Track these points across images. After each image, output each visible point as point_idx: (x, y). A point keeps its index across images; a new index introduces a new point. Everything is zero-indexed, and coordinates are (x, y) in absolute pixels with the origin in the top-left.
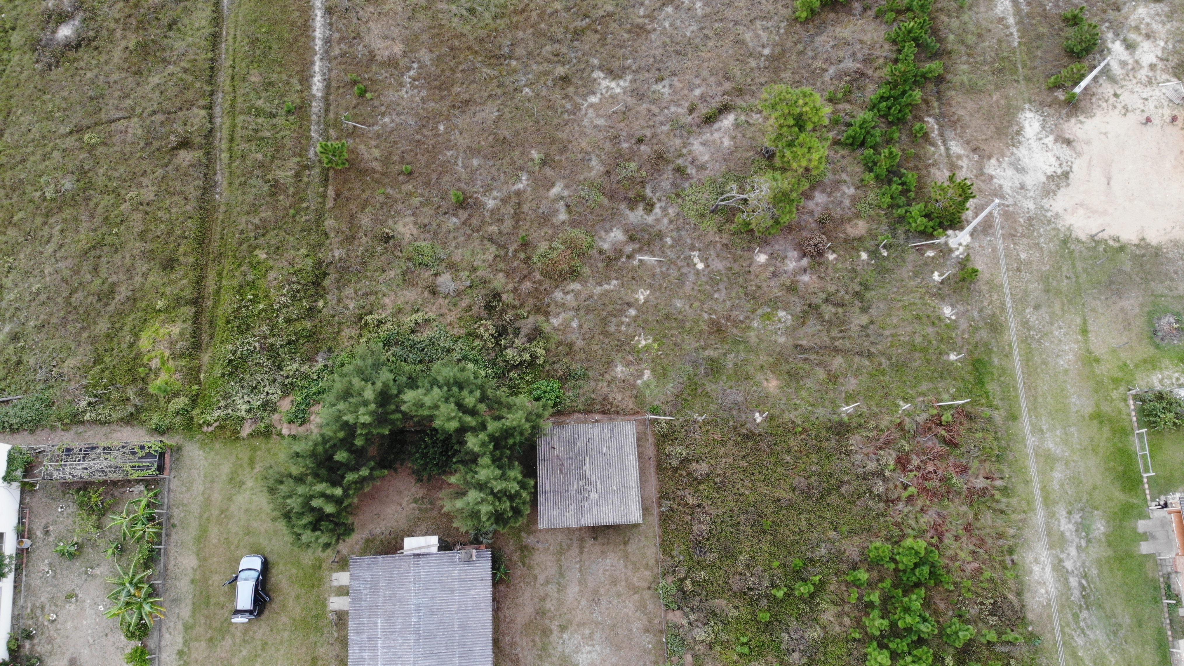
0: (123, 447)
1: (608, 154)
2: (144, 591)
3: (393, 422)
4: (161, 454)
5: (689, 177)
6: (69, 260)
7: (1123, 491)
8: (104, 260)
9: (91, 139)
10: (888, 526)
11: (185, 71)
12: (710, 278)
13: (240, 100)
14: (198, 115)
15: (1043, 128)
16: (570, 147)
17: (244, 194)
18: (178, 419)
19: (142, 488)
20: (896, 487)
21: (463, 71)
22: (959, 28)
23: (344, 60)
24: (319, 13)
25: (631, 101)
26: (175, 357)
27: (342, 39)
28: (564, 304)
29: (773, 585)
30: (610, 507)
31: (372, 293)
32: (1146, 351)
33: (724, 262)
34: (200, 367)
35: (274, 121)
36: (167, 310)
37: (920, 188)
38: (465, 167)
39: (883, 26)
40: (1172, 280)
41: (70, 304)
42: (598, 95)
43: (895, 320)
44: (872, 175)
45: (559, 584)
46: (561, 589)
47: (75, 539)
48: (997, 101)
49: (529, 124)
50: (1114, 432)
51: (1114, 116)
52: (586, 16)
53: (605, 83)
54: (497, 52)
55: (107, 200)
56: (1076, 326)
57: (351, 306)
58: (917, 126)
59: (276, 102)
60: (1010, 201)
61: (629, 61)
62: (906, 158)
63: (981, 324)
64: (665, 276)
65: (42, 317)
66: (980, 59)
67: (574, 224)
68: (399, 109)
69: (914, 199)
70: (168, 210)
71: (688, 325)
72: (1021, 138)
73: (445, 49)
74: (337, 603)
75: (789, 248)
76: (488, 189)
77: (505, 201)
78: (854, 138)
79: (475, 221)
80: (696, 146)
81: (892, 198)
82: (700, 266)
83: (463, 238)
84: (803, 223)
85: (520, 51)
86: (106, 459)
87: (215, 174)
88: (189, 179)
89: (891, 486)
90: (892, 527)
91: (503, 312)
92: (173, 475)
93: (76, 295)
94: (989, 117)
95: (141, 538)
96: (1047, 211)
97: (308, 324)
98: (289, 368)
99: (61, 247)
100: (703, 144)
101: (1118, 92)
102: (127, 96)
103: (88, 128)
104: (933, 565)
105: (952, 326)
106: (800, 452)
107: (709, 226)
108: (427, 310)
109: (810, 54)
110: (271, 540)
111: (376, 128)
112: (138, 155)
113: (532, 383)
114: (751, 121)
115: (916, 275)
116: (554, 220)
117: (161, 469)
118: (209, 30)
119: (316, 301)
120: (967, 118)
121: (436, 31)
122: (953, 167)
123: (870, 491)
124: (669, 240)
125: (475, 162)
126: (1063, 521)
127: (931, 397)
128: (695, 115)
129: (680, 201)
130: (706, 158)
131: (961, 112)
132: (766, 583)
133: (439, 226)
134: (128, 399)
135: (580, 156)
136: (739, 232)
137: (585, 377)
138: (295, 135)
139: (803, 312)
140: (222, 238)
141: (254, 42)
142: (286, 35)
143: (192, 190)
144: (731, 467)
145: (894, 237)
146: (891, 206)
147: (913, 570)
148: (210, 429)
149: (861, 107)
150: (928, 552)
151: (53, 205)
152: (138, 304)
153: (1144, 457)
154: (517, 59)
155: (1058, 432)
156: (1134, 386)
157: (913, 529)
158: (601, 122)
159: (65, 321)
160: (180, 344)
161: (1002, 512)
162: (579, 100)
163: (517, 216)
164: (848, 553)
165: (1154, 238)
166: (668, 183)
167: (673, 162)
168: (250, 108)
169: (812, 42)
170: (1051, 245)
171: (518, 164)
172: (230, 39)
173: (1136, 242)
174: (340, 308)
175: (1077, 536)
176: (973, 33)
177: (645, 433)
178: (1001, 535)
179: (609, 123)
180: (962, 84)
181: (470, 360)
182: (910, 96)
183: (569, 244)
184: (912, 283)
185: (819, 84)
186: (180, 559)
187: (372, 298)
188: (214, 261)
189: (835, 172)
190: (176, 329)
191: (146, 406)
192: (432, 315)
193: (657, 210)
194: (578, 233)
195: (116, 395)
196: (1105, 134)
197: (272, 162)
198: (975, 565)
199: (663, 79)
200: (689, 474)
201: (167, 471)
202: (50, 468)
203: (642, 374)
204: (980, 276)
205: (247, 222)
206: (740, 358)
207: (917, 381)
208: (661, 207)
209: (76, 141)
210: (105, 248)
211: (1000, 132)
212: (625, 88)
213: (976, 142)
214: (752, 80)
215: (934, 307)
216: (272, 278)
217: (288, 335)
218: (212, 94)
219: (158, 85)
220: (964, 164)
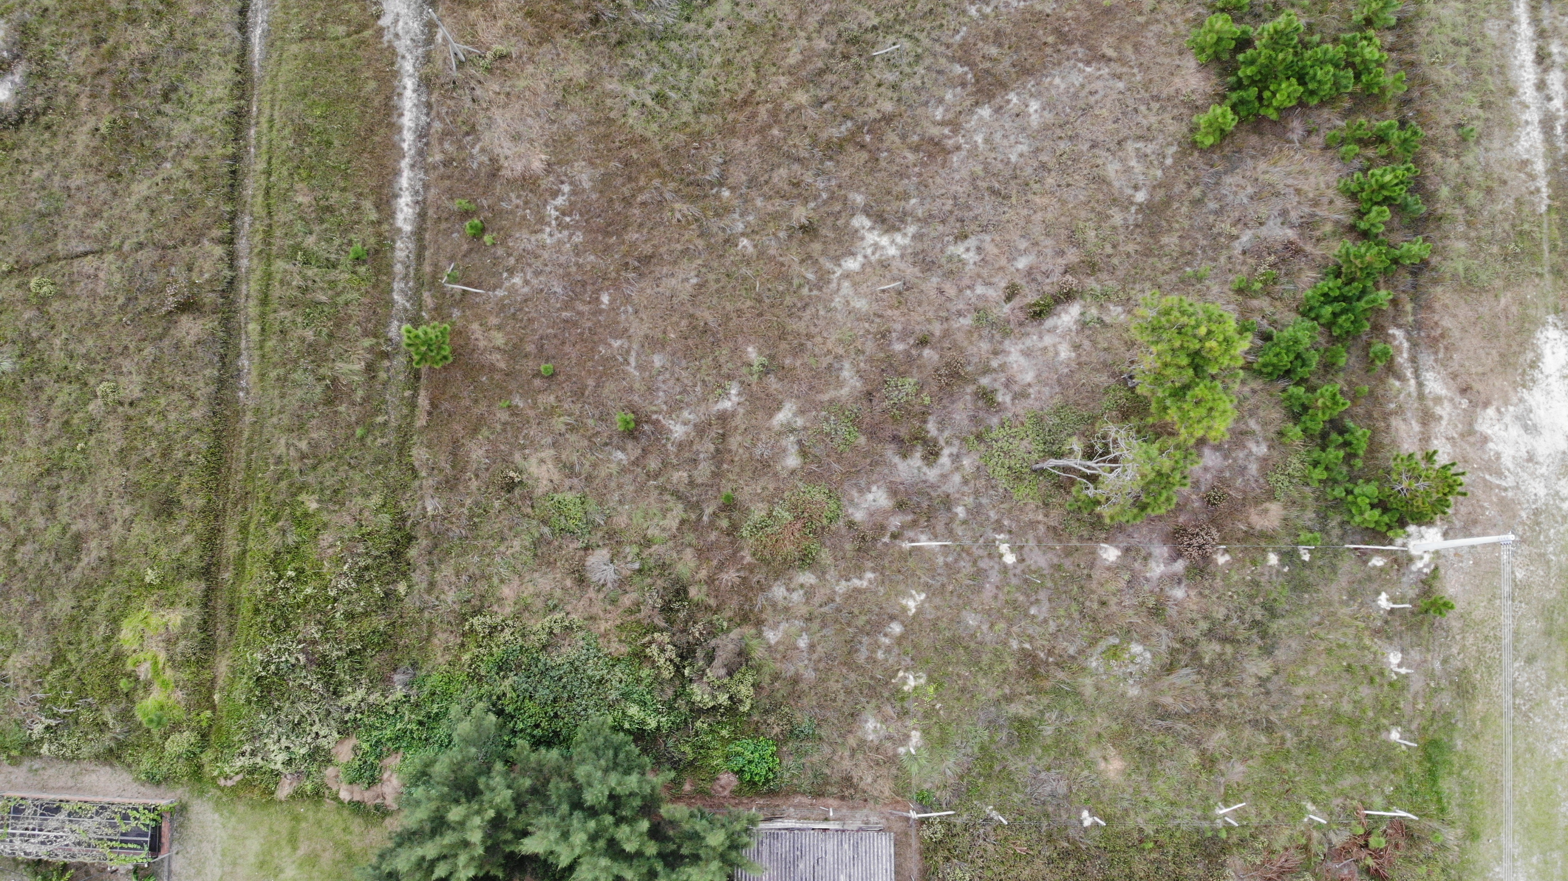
0: (96, 813)
1: (871, 361)
5: (999, 408)
8: (64, 492)
9: (40, 286)
11: (190, 175)
12: (1025, 580)
13: (278, 232)
14: (210, 254)
16: (809, 344)
17: (283, 396)
18: (181, 766)
21: (644, 204)
22: (1457, 175)
23: (449, 172)
24: (410, 84)
25: (911, 272)
26: (174, 665)
27: (446, 134)
28: (787, 609)
31: (482, 577)
33: (1049, 555)
34: (213, 681)
35: (333, 274)
36: (163, 584)
37: (1372, 452)
38: (640, 367)
39: (1336, 165)
41: (15, 562)
42: (860, 258)
43: (1312, 671)
44: (1299, 429)
48: (1506, 309)
49: (746, 303)
52: (846, 117)
53: (872, 237)
54: (700, 175)
55: (66, 394)
57: (450, 596)
58: (1378, 344)
59: (337, 242)
60: (1510, 482)
61: (913, 201)
62: (1354, 398)
63: (1444, 683)
64: (951, 571)
66: (1486, 233)
67: (811, 477)
68: (538, 264)
69: (1362, 472)
70: (163, 414)
71: (985, 659)
72: (1536, 373)
73: (615, 164)
75: (1156, 542)
76: (675, 407)
77: (701, 430)
79: (653, 464)
80: (1014, 356)
81: (1327, 469)
82: (1010, 559)
83: (632, 488)
85: (738, 175)
86: (73, 831)
87: (239, 355)
88: (197, 365)
91: (691, 619)
92: (175, 848)
93: (22, 549)
94: (1491, 335)
97: (380, 622)
98: (350, 697)
100: (1027, 353)
102: (98, 214)
103: (38, 265)
105: (1400, 685)
107: (1028, 494)
109: (1213, 205)
111: (499, 293)
112: (115, 318)
113: (729, 742)
114: (1107, 319)
115: (1352, 595)
116: (779, 468)
117: (155, 848)
118: (227, 107)
119: (395, 583)
121: (602, 129)
122: (1428, 419)
124: (960, 511)
125: (658, 361)
127: (1355, 801)
128: (1016, 302)
129: (982, 448)
130: (1029, 377)
131: (1447, 322)
133: (594, 466)
134: (105, 725)
135: (825, 361)
136: (1076, 509)
137: (815, 737)
138: (367, 299)
139: (1172, 650)
140: (249, 467)
141: (302, 132)
142: (355, 123)
143: (201, 384)
146: (1324, 483)
149: (1289, 307)
152: (118, 571)
154: (731, 188)
158: (862, 305)
160: (182, 643)
162: (829, 265)
163: (719, 455)
166: (964, 415)
167: (974, 381)
168: (294, 249)
169: (1217, 184)
171: (725, 370)
172: (263, 120)
174: (432, 599)
176: (1479, 186)
177: (906, 834)
179: (875, 306)
180: (1454, 276)
181: (634, 701)
182: (1372, 298)
183: (802, 513)
184: (1344, 611)
185: (1223, 259)
187: (482, 586)
188: (235, 505)
190: (175, 618)
191: (132, 738)
192: (576, 618)
193: (944, 459)
194: (816, 493)
195: (86, 716)
197: (329, 345)
199: (966, 237)
201: (166, 848)
203: (907, 737)
204: (1452, 607)
205: (288, 445)
206: (1066, 720)
207: (1337, 772)
208: (951, 455)
209: (18, 286)
210: (65, 474)
211: (1506, 362)
212: (905, 248)
213: (1465, 377)
214: (1114, 247)
215: (1375, 654)
216: (326, 544)
217: (350, 642)
218: (233, 217)
219: (147, 198)
220: (1444, 414)
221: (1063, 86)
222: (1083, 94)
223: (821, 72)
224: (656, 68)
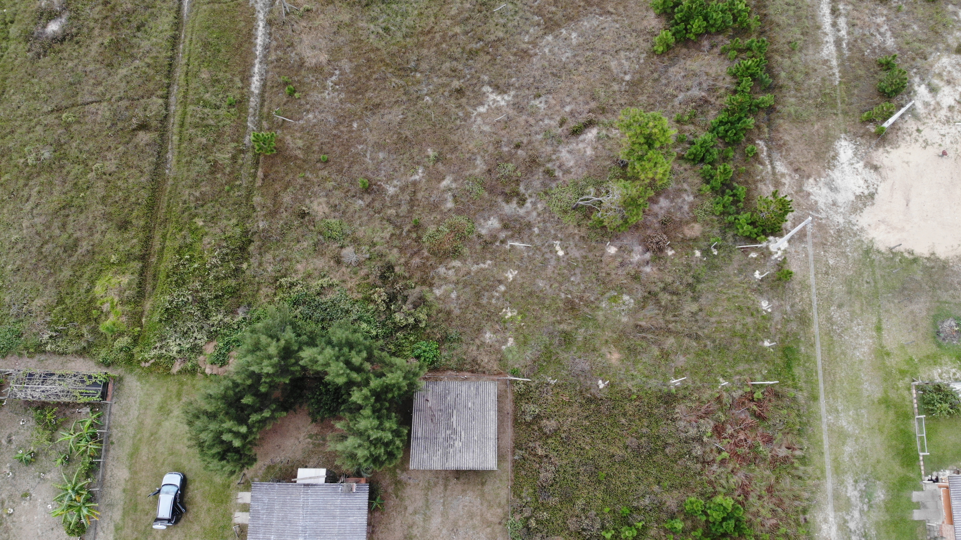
0: (75, 376)
1: (491, 155)
2: (83, 497)
3: (293, 373)
4: (104, 384)
5: (555, 179)
6: (43, 217)
7: (902, 465)
8: (71, 218)
9: (68, 117)
10: (703, 483)
11: (149, 65)
12: (569, 264)
13: (191, 92)
14: (155, 103)
15: (855, 155)
16: (459, 147)
17: (188, 171)
18: (122, 355)
19: (88, 410)
20: (712, 450)
21: (376, 79)
22: (790, 67)
23: (279, 64)
24: (261, 24)
25: (512, 112)
26: (122, 303)
27: (278, 47)
28: (445, 278)
29: (603, 528)
30: (471, 454)
31: (287, 260)
32: (930, 348)
33: (581, 251)
34: (143, 312)
35: (218, 112)
36: (119, 263)
37: (749, 199)
38: (372, 159)
39: (726, 62)
40: (956, 289)
41: (42, 253)
42: (486, 106)
43: (720, 309)
44: (709, 187)
45: (425, 514)
46: (427, 519)
47: (32, 448)
48: (818, 130)
49: (427, 127)
50: (898, 415)
51: (916, 149)
52: (480, 40)
53: (492, 96)
54: (405, 66)
55: (77, 169)
56: (872, 324)
57: (270, 269)
58: (750, 147)
59: (220, 96)
60: (823, 215)
61: (513, 79)
62: (738, 174)
63: (792, 317)
64: (531, 259)
65: (18, 263)
66: (806, 94)
67: (458, 212)
68: (321, 107)
69: (743, 209)
70: (126, 180)
71: (547, 302)
72: (836, 162)
73: (362, 61)
74: (240, 518)
75: (635, 243)
76: (390, 178)
77: (403, 189)
78: (695, 155)
79: (377, 205)
80: (564, 153)
81: (724, 206)
82: (561, 253)
83: (366, 218)
84: (648, 223)
85: (424, 66)
86: (60, 385)
87: (167, 152)
88: (145, 155)
89: (708, 450)
90: (706, 485)
91: (395, 281)
92: (114, 400)
93: (46, 246)
94: (810, 143)
95: (85, 451)
96: (854, 225)
97: (233, 282)
98: (214, 318)
99: (37, 206)
100: (570, 152)
101: (921, 128)
102: (100, 84)
103: (67, 108)
104: (738, 520)
105: (768, 318)
106: (634, 415)
107: (570, 220)
108: (332, 276)
109: (664, 81)
110: (190, 461)
111: (301, 122)
112: (105, 133)
113: (414, 343)
114: (611, 135)
115: (740, 272)
116: (443, 208)
117: (104, 396)
118: (170, 33)
119: (241, 263)
120: (792, 143)
121: (356, 44)
122: (777, 184)
123: (690, 453)
124: (536, 230)
125: (381, 155)
126: (850, 488)
127: (746, 377)
128: (565, 127)
129: (547, 198)
130: (571, 163)
131: (787, 137)
132: (598, 526)
133: (347, 207)
134: (82, 335)
135: (467, 156)
136: (593, 227)
137: (459, 340)
138: (234, 124)
139: (644, 297)
140: (168, 206)
141: (206, 45)
142: (233, 41)
143: (147, 165)
144: (575, 425)
145: (724, 239)
146: (723, 213)
147: (721, 523)
148: (147, 365)
149: (703, 129)
150: (734, 508)
151: (34, 170)
152: (96, 257)
153: (921, 438)
154: (421, 72)
155: (851, 413)
156: (917, 378)
157: (724, 487)
158: (487, 128)
159: (36, 267)
160: (128, 292)
161: (800, 478)
162: (470, 109)
163: (412, 202)
164: (668, 504)
165: (942, 253)
166: (538, 182)
167: (544, 165)
168: (199, 100)
169: (666, 72)
170: (856, 254)
171: (416, 160)
172: (187, 41)
173: (927, 255)
174: (260, 271)
175: (861, 501)
176: (801, 72)
177: (506, 391)
178: (797, 498)
179: (493, 130)
180: (789, 114)
181: (364, 321)
182: (745, 122)
183: (454, 229)
184: (736, 279)
185: (669, 107)
186: (115, 471)
187: (287, 264)
188: (160, 224)
189: (677, 182)
190: (125, 280)
191: (96, 342)
192: (335, 281)
193: (528, 204)
194: (461, 220)
195: (72, 331)
196: (907, 163)
197: (214, 146)
198: (774, 521)
199: (540, 96)
200: (540, 428)
201: (109, 398)
202: (15, 389)
203: (506, 341)
204: (794, 276)
205: (190, 195)
206: (589, 333)
207: (736, 362)
208: (531, 202)
209: (56, 118)
210: (72, 209)
211: (819, 156)
212: (509, 101)
213: (797, 164)
214: (614, 101)
215: (754, 301)
216: (206, 242)
217: (216, 291)
218: (169, 86)
219: (126, 76)
220: (786, 182)
221: (588, 26)
222: (599, 29)
223: (467, 19)
224: (385, 16)
